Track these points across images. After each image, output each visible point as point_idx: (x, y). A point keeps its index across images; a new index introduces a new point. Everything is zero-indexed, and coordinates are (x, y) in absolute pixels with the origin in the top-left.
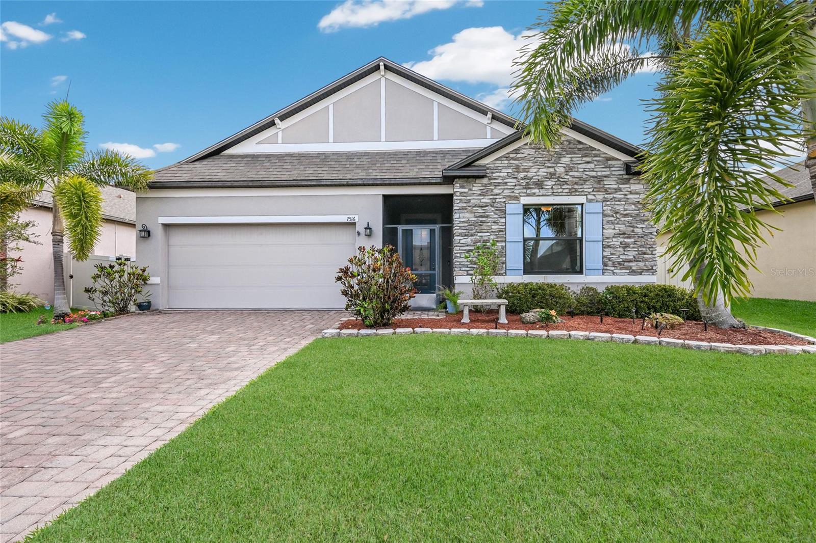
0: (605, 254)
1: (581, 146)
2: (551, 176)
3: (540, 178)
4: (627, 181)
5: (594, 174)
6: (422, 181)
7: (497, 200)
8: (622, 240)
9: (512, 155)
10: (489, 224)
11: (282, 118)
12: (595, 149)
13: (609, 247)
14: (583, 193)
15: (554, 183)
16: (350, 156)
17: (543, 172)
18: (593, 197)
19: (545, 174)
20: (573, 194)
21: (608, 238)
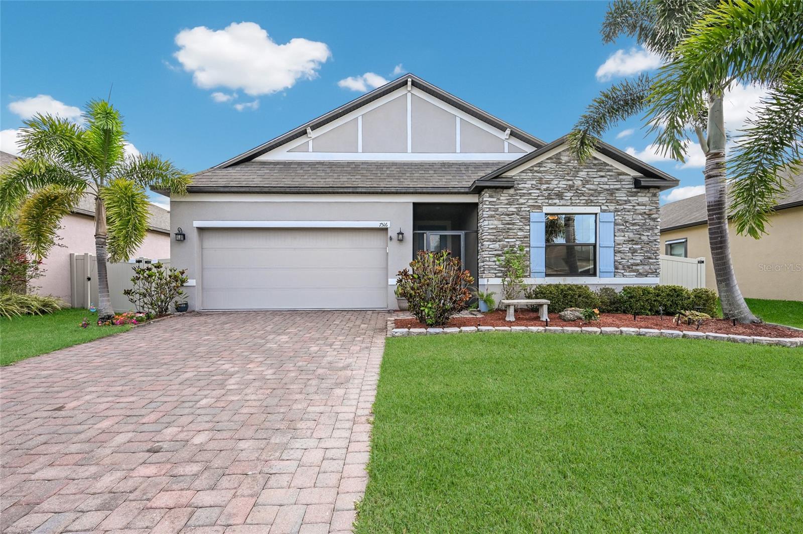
0: (617, 258)
1: (596, 162)
2: (570, 188)
3: (560, 189)
4: (635, 194)
5: (607, 187)
6: (451, 191)
7: (522, 209)
8: (631, 246)
9: (535, 169)
10: (515, 231)
11: (314, 128)
12: (608, 165)
13: (620, 252)
14: (597, 204)
15: (572, 194)
16: (380, 166)
17: (563, 184)
18: (606, 208)
19: (565, 186)
20: (589, 204)
21: (619, 244)
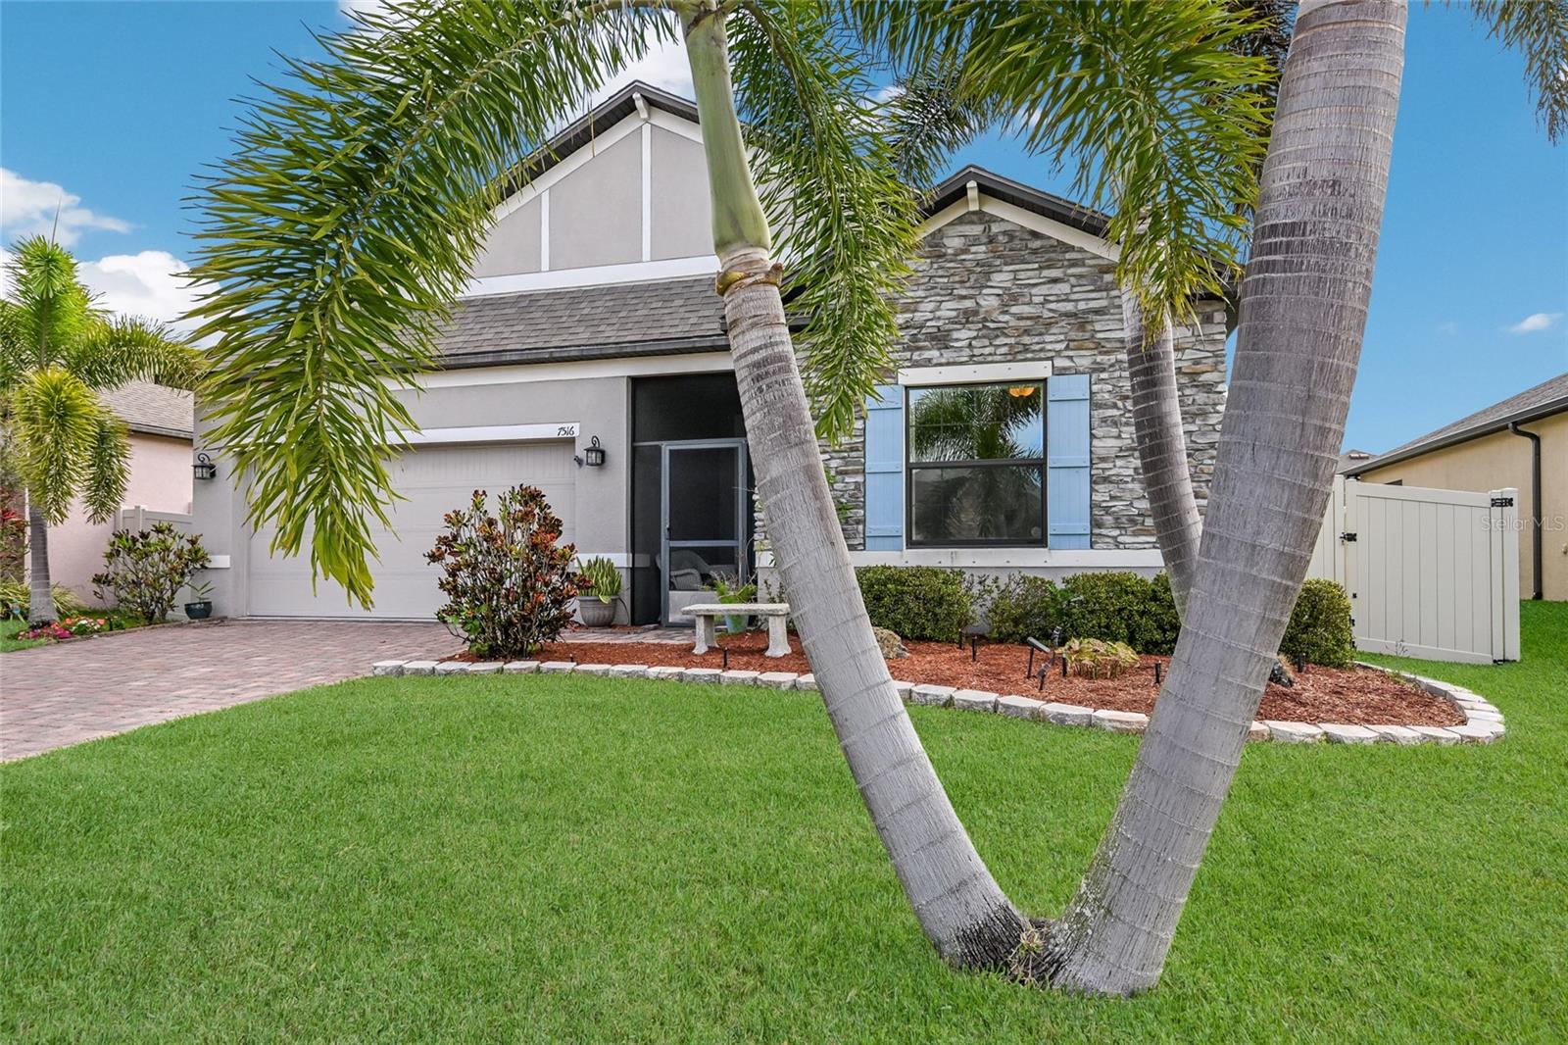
0: (1097, 497)
1: (1037, 244)
2: (967, 317)
3: (940, 323)
5: (1069, 307)
12: (1072, 248)
13: (1106, 480)
14: (1042, 355)
15: (975, 334)
16: (575, 298)
17: (950, 308)
18: (1067, 363)
19: (954, 313)
20: (1019, 357)
21: (1103, 459)
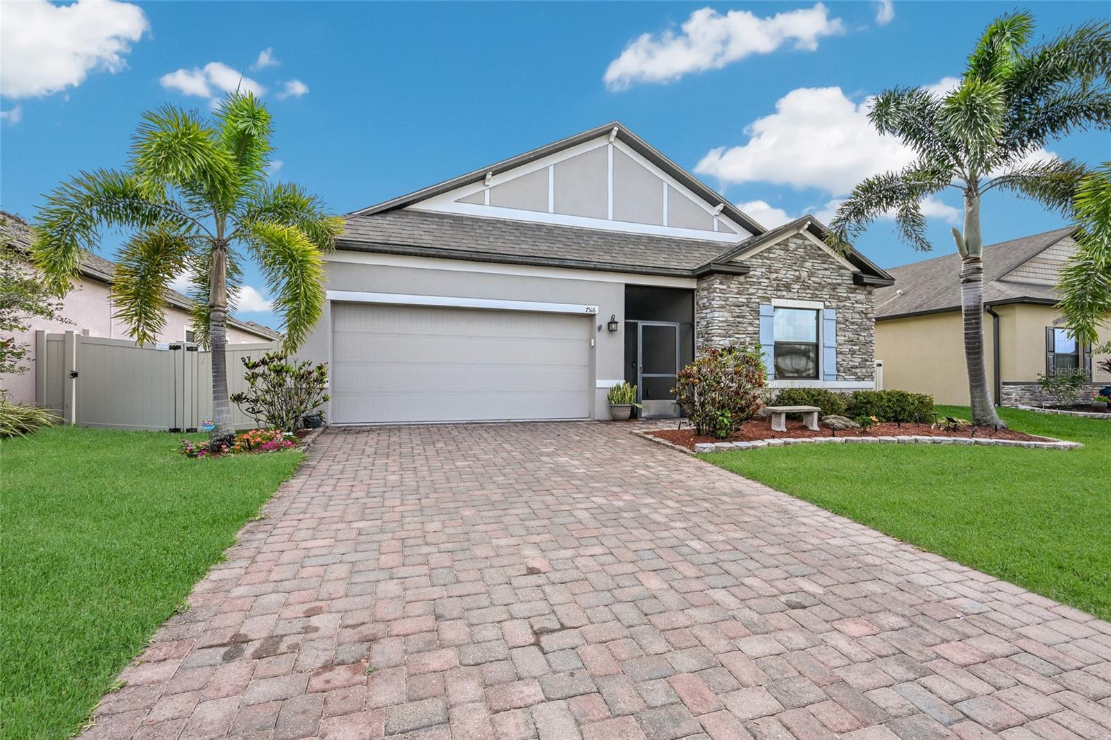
0: (838, 360)
1: (820, 253)
3: (788, 280)
4: (853, 291)
5: (830, 281)
7: (753, 300)
8: (850, 347)
9: (765, 254)
10: (745, 325)
11: (495, 173)
12: (831, 257)
13: (841, 353)
14: (821, 299)
15: (799, 287)
16: (579, 233)
17: (790, 274)
18: (829, 304)
19: (793, 277)
20: (814, 299)
21: (840, 345)
